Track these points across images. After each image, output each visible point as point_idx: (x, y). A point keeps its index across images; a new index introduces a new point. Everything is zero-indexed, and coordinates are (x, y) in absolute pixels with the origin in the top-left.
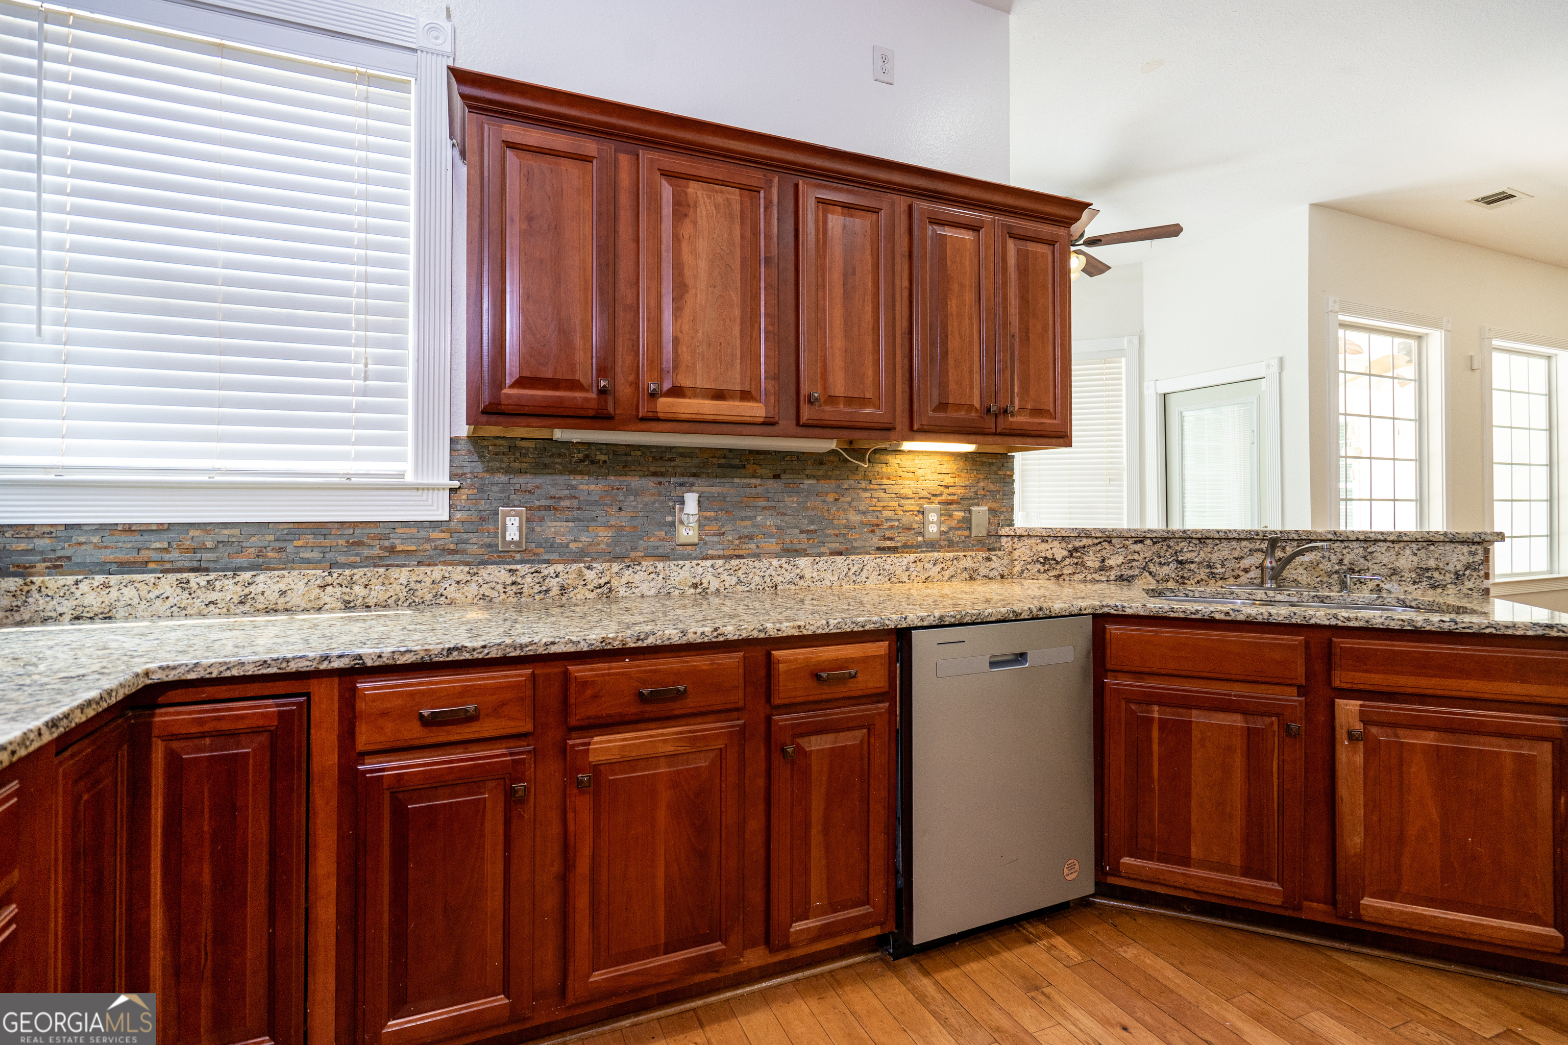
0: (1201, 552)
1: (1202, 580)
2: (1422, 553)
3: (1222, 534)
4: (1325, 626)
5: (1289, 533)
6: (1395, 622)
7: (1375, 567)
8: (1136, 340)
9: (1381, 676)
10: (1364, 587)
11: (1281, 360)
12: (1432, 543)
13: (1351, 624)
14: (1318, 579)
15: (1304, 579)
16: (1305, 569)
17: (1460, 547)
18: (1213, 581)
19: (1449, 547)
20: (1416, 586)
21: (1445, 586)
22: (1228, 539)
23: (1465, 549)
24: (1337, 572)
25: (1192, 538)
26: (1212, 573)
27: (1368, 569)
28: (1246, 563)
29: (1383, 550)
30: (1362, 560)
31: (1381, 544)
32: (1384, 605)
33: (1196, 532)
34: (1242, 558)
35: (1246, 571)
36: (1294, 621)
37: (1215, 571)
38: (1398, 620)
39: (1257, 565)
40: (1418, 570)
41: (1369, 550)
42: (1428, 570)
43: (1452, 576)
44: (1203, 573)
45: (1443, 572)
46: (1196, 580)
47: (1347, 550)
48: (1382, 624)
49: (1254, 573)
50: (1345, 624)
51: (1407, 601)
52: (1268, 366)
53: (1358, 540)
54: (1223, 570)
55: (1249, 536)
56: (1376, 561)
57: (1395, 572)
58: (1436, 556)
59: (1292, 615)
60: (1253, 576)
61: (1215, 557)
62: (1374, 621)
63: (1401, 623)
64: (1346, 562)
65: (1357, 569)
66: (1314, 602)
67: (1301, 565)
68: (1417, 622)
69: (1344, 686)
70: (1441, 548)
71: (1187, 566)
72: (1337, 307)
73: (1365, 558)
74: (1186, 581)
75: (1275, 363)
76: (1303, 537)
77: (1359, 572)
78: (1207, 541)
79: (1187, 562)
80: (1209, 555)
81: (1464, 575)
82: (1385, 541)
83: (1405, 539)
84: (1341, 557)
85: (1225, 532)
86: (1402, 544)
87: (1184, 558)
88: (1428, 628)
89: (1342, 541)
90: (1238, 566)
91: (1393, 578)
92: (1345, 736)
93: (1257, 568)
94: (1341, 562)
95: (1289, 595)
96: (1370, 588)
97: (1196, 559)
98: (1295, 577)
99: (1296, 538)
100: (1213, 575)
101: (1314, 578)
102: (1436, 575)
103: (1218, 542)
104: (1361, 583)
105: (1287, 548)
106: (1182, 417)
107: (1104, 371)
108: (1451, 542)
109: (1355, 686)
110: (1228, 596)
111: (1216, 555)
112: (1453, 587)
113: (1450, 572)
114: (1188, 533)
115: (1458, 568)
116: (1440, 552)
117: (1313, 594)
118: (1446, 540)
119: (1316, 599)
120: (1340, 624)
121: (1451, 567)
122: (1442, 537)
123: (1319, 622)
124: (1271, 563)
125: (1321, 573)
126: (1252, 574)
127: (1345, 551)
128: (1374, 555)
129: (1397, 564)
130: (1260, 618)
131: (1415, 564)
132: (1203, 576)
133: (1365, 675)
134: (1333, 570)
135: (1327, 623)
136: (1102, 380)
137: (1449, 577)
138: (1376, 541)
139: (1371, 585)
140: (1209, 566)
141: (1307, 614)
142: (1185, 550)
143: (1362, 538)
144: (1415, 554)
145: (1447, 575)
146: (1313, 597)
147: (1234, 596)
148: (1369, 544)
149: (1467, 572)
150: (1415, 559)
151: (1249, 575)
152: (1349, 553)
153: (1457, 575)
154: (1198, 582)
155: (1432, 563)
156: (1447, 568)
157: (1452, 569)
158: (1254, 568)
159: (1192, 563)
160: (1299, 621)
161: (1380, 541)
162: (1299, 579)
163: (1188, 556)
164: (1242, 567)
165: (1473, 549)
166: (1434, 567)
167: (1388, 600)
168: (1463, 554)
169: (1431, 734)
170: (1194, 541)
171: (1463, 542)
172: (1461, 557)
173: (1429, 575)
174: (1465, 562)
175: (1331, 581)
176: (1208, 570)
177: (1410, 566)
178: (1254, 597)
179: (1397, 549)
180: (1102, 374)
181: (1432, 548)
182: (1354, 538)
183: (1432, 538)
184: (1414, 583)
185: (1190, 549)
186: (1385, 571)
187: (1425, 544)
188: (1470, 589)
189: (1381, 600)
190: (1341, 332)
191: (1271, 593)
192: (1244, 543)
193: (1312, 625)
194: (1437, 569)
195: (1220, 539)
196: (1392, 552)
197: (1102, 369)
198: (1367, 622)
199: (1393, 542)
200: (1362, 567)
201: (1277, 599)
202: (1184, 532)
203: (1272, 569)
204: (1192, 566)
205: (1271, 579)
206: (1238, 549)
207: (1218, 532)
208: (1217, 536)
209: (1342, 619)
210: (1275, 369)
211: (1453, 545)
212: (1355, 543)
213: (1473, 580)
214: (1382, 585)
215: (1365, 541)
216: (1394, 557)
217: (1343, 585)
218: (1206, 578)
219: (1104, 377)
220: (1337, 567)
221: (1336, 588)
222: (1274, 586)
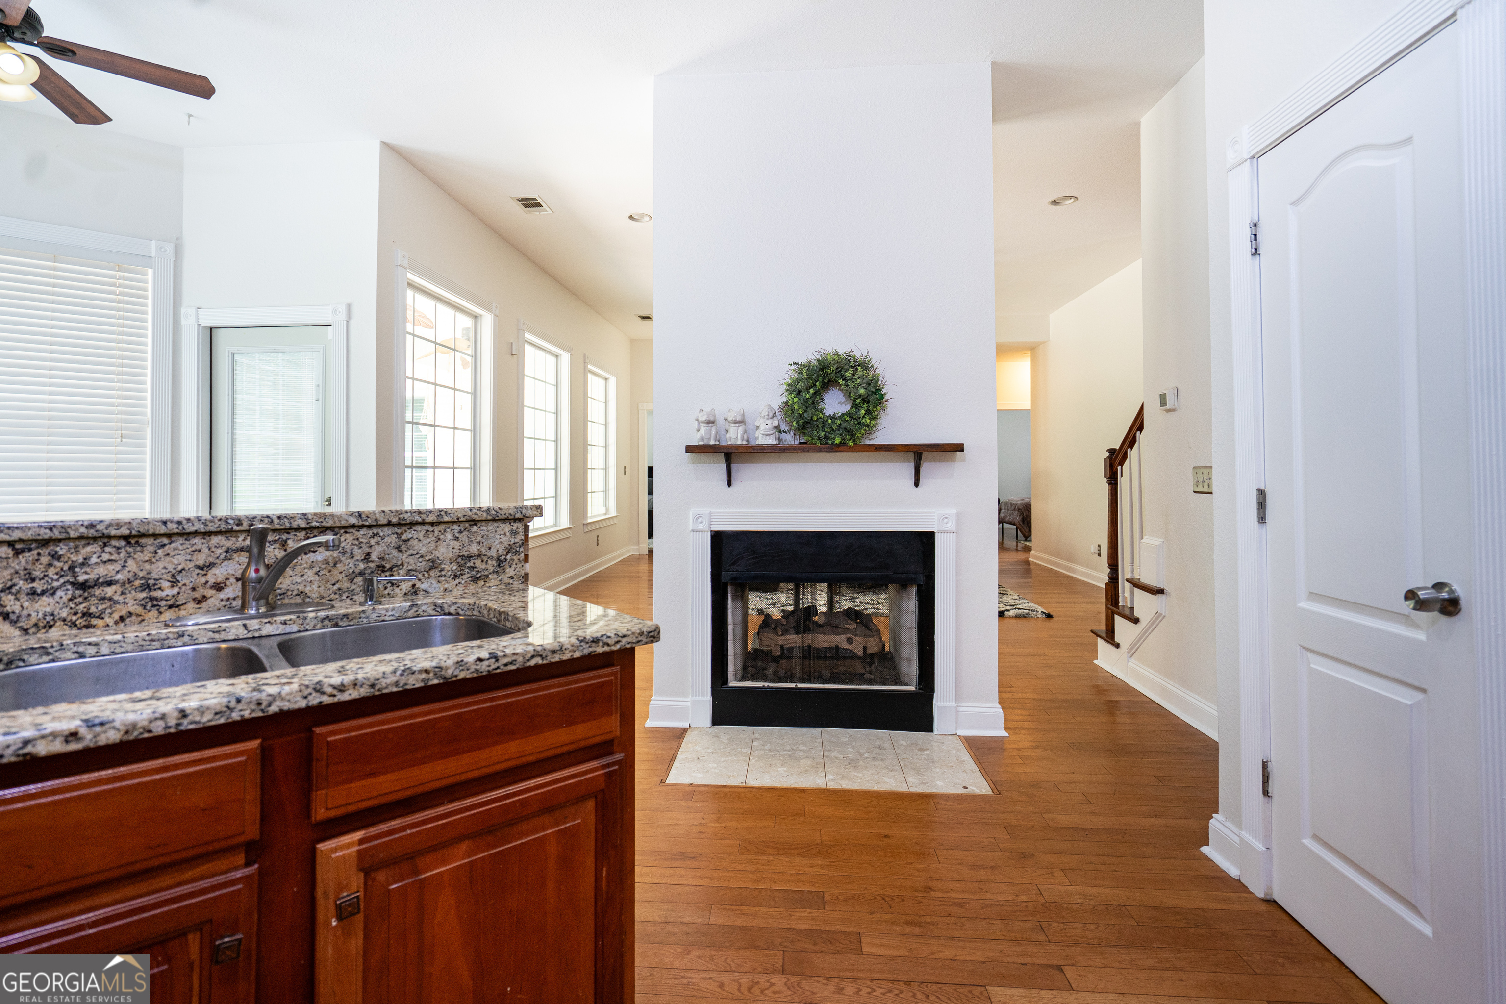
0: (130, 562)
1: (130, 614)
2: (464, 537)
3: (172, 527)
4: (299, 711)
5: (291, 518)
6: (417, 676)
7: (411, 560)
8: (170, 249)
9: (391, 776)
10: (397, 590)
11: (349, 307)
12: (474, 522)
13: (345, 697)
14: (335, 588)
15: (314, 590)
16: (317, 573)
17: (502, 525)
18: (154, 612)
19: (491, 527)
20: (457, 581)
21: (487, 576)
22: (187, 535)
23: (507, 527)
24: (361, 574)
25: (110, 537)
26: (151, 599)
27: (402, 564)
28: (217, 574)
29: (421, 537)
30: (395, 552)
31: (418, 528)
32: (418, 616)
33: (118, 525)
34: (211, 565)
35: (218, 587)
36: (236, 716)
37: (158, 594)
38: (420, 672)
39: (238, 574)
40: (459, 560)
41: (404, 537)
42: (470, 557)
43: (494, 563)
44: (132, 602)
45: (485, 559)
46: (116, 616)
47: (376, 539)
48: (396, 684)
49: (233, 590)
50: (336, 699)
51: (445, 606)
52: (335, 312)
53: (389, 524)
54: (175, 590)
55: (223, 527)
56: (411, 552)
57: (434, 564)
58: (479, 538)
59: (233, 704)
60: (231, 595)
61: (159, 569)
62: (384, 682)
63: (424, 676)
64: (374, 557)
65: (388, 566)
66: (323, 627)
67: (311, 567)
68: (447, 668)
69: (333, 813)
70: (485, 528)
71: (97, 592)
72: (405, 263)
73: (398, 548)
74: (94, 621)
75: (342, 309)
76: (314, 524)
77: (391, 569)
78: (143, 541)
79: (96, 584)
80: (147, 566)
81: (506, 560)
82: (423, 523)
83: (446, 519)
84: (367, 550)
85: (179, 523)
86: (442, 527)
87: (92, 576)
88: (462, 675)
89: (370, 527)
90: (203, 580)
91: (432, 573)
92: (332, 910)
93: (238, 580)
94: (367, 557)
95: (285, 623)
96: (404, 591)
97: (119, 577)
98: (301, 588)
99: (303, 525)
100: (153, 603)
101: (329, 586)
102: (478, 563)
103: (165, 540)
104: (393, 585)
105: (290, 542)
106: (233, 361)
107: (118, 282)
108: (494, 520)
109: (352, 808)
110: (173, 642)
111: (161, 565)
112: (495, 576)
113: (491, 558)
114: (100, 527)
115: (500, 552)
116: (482, 533)
117: (322, 614)
118: (489, 518)
119: (326, 622)
120: (326, 700)
121: (493, 553)
122: (485, 514)
123: (286, 706)
124: (257, 571)
125: (340, 577)
126: (228, 592)
127: (373, 542)
128: (410, 543)
129: (436, 553)
130: (158, 729)
131: (456, 551)
132: (132, 607)
133: (366, 782)
134: (357, 571)
135: (303, 704)
136: (114, 293)
137: (491, 565)
138: (412, 524)
139: (405, 587)
140: (146, 587)
141: (263, 696)
142: (94, 560)
143: (394, 520)
144: (457, 539)
145: (490, 562)
146: (323, 620)
147: (186, 639)
148: (404, 528)
149: (509, 557)
150: (457, 544)
151: (223, 595)
152: (378, 543)
153: (500, 562)
154: (122, 619)
155: (474, 549)
156: (489, 554)
157: (495, 555)
158: (232, 580)
159: (110, 584)
160: (246, 714)
161: (417, 523)
162: (307, 590)
163: (102, 571)
164: (212, 581)
165: (514, 528)
166: (476, 553)
167: (424, 608)
168: (505, 534)
169: (464, 846)
170: (114, 542)
171: (505, 520)
172: (504, 539)
173: (472, 564)
174: (506, 544)
175: (354, 587)
176: (144, 595)
177: (451, 555)
178: (223, 636)
179: (436, 533)
180: (114, 285)
181: (475, 528)
182: (385, 521)
183: (474, 517)
184: (456, 577)
185: (106, 557)
186: (422, 565)
187: (467, 525)
188: (511, 578)
189: (415, 609)
190: (410, 293)
191: (254, 624)
192: (215, 540)
193: (275, 715)
194: (479, 556)
195: (169, 536)
196: (432, 538)
197: (114, 277)
198: (373, 686)
199: (432, 524)
200: (394, 562)
201: (264, 632)
202: (92, 526)
203: (259, 580)
204: (109, 591)
205: (257, 599)
206: (205, 550)
207: (165, 523)
208: (162, 530)
209: (330, 690)
210: (342, 316)
211: (496, 524)
212: (386, 529)
213: (514, 566)
214: (418, 585)
215: (399, 525)
216: (433, 545)
217: (369, 592)
218: (139, 610)
219: (118, 290)
220: (362, 566)
221: (360, 598)
222: (262, 610)
